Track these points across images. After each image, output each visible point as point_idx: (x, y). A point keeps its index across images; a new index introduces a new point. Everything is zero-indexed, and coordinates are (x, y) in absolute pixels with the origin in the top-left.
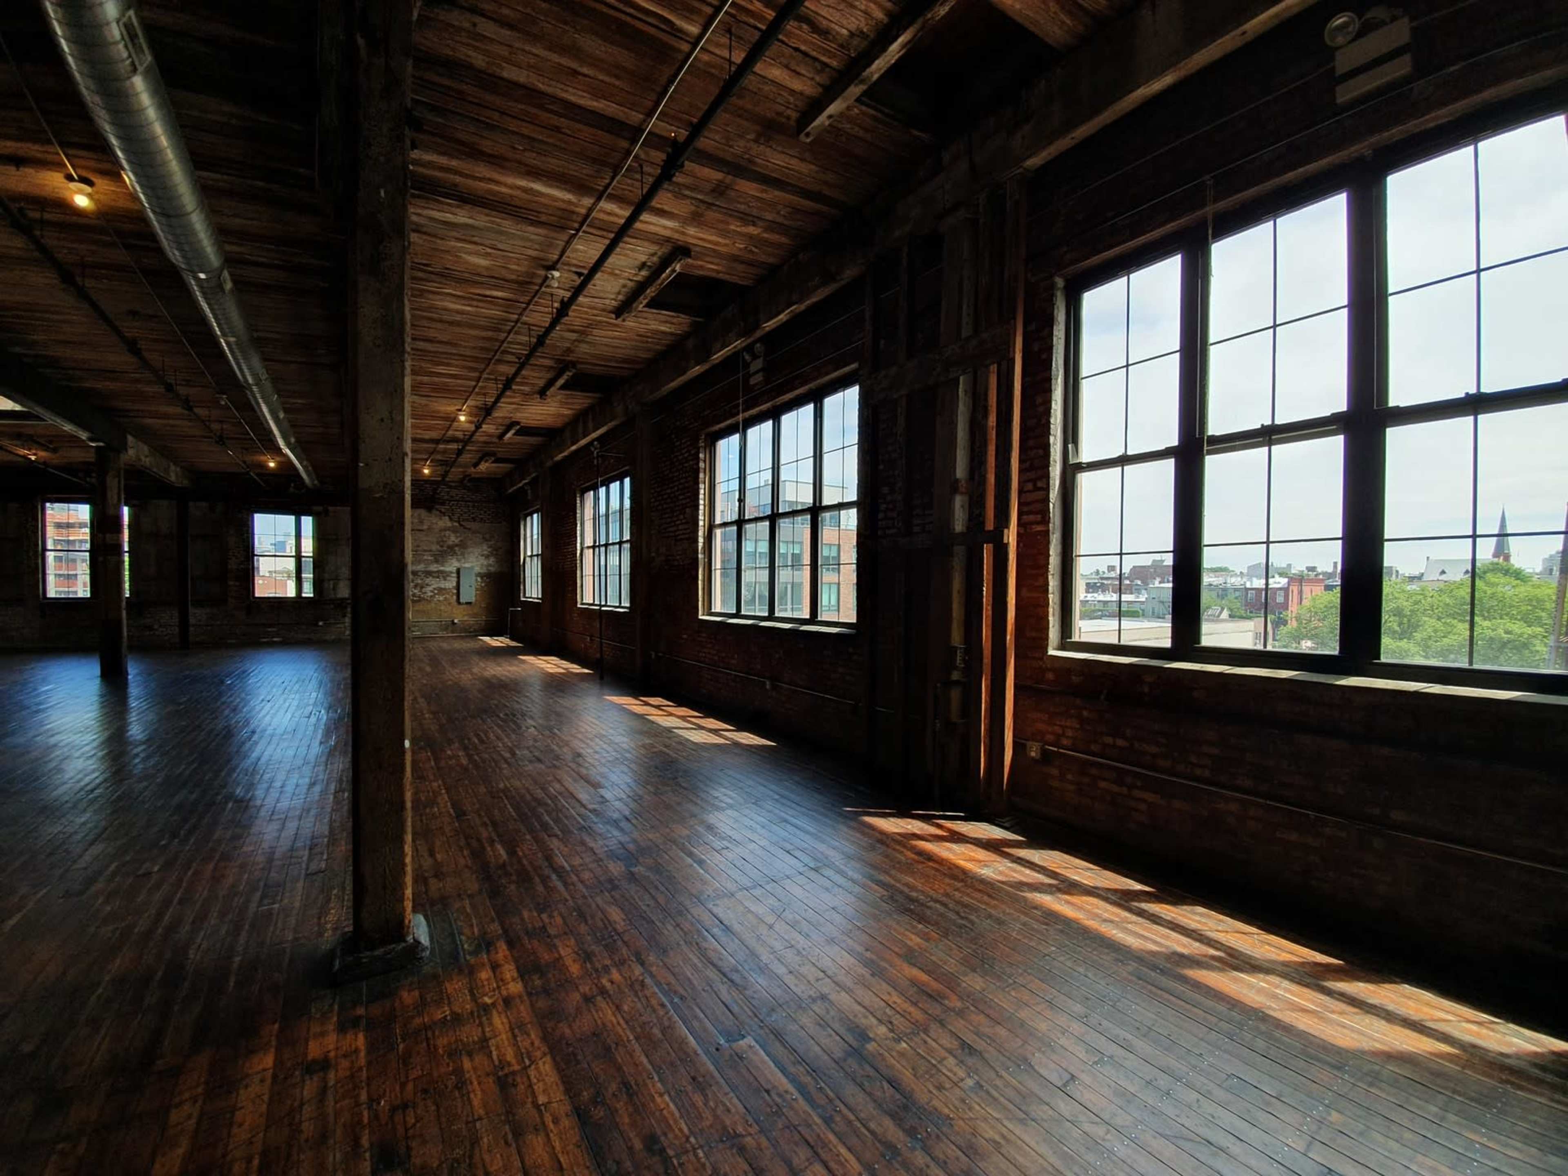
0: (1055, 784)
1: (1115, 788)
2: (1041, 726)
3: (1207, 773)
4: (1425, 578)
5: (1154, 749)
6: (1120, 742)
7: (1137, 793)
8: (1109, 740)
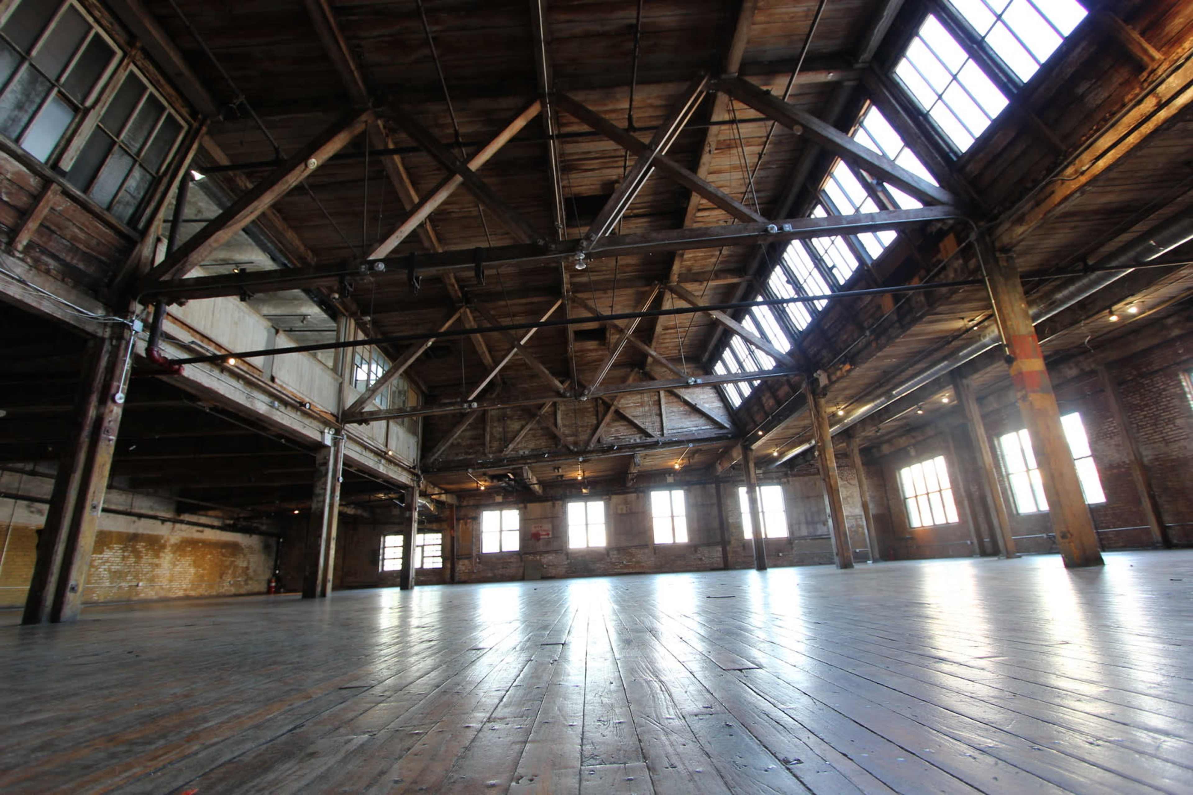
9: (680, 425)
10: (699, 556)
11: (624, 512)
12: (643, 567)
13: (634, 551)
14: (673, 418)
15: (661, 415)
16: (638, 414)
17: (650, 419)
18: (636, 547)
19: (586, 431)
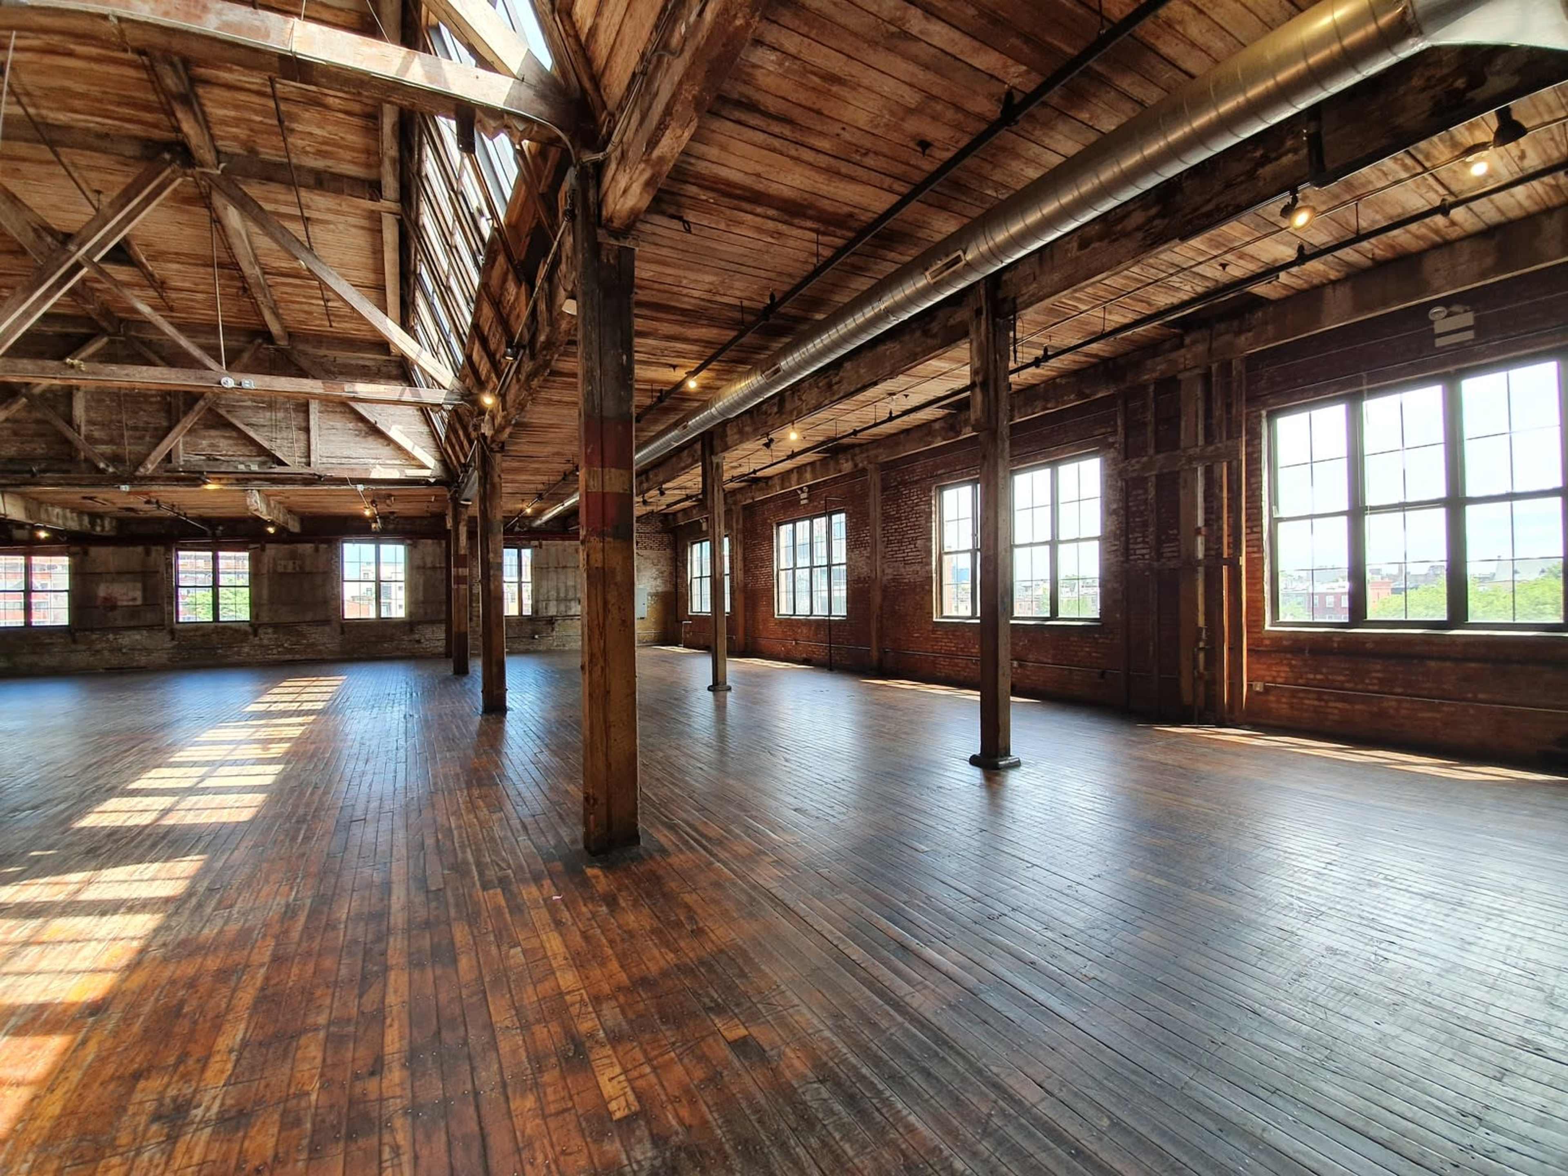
0: (1274, 705)
1: (1316, 703)
2: (1262, 673)
3: (1376, 688)
4: (1497, 578)
5: (1342, 678)
6: (1319, 677)
7: (1331, 704)
8: (1311, 676)
9: (346, 453)
10: (417, 637)
11: (290, 569)
12: (320, 651)
13: (304, 628)
14: (332, 438)
15: (307, 430)
16: (262, 421)
17: (284, 434)
18: (309, 623)
19: (142, 438)
